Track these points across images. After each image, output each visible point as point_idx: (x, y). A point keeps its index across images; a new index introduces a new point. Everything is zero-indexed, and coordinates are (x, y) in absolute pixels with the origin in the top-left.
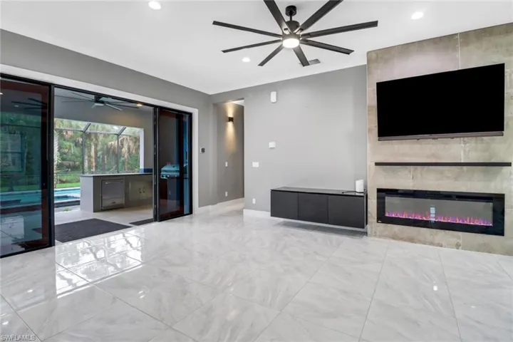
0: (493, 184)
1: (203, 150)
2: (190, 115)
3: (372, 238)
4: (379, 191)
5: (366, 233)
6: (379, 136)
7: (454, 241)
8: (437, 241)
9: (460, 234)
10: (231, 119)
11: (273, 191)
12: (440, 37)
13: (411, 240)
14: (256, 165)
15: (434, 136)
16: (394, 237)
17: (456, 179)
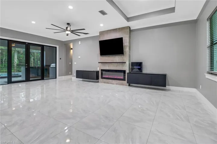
0: (124, 68)
1: (60, 59)
2: (56, 47)
3: (100, 83)
4: (101, 70)
5: (98, 82)
6: (101, 55)
7: (116, 83)
8: (113, 83)
9: (117, 81)
10: (72, 49)
11: (77, 71)
12: (113, 29)
13: (108, 83)
14: (75, 63)
15: (115, 55)
16: (105, 83)
17: (116, 67)
